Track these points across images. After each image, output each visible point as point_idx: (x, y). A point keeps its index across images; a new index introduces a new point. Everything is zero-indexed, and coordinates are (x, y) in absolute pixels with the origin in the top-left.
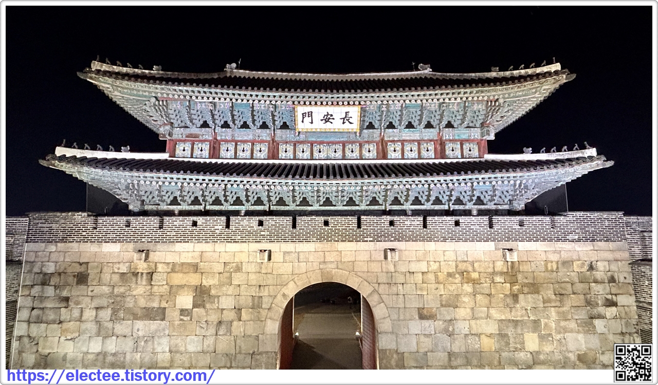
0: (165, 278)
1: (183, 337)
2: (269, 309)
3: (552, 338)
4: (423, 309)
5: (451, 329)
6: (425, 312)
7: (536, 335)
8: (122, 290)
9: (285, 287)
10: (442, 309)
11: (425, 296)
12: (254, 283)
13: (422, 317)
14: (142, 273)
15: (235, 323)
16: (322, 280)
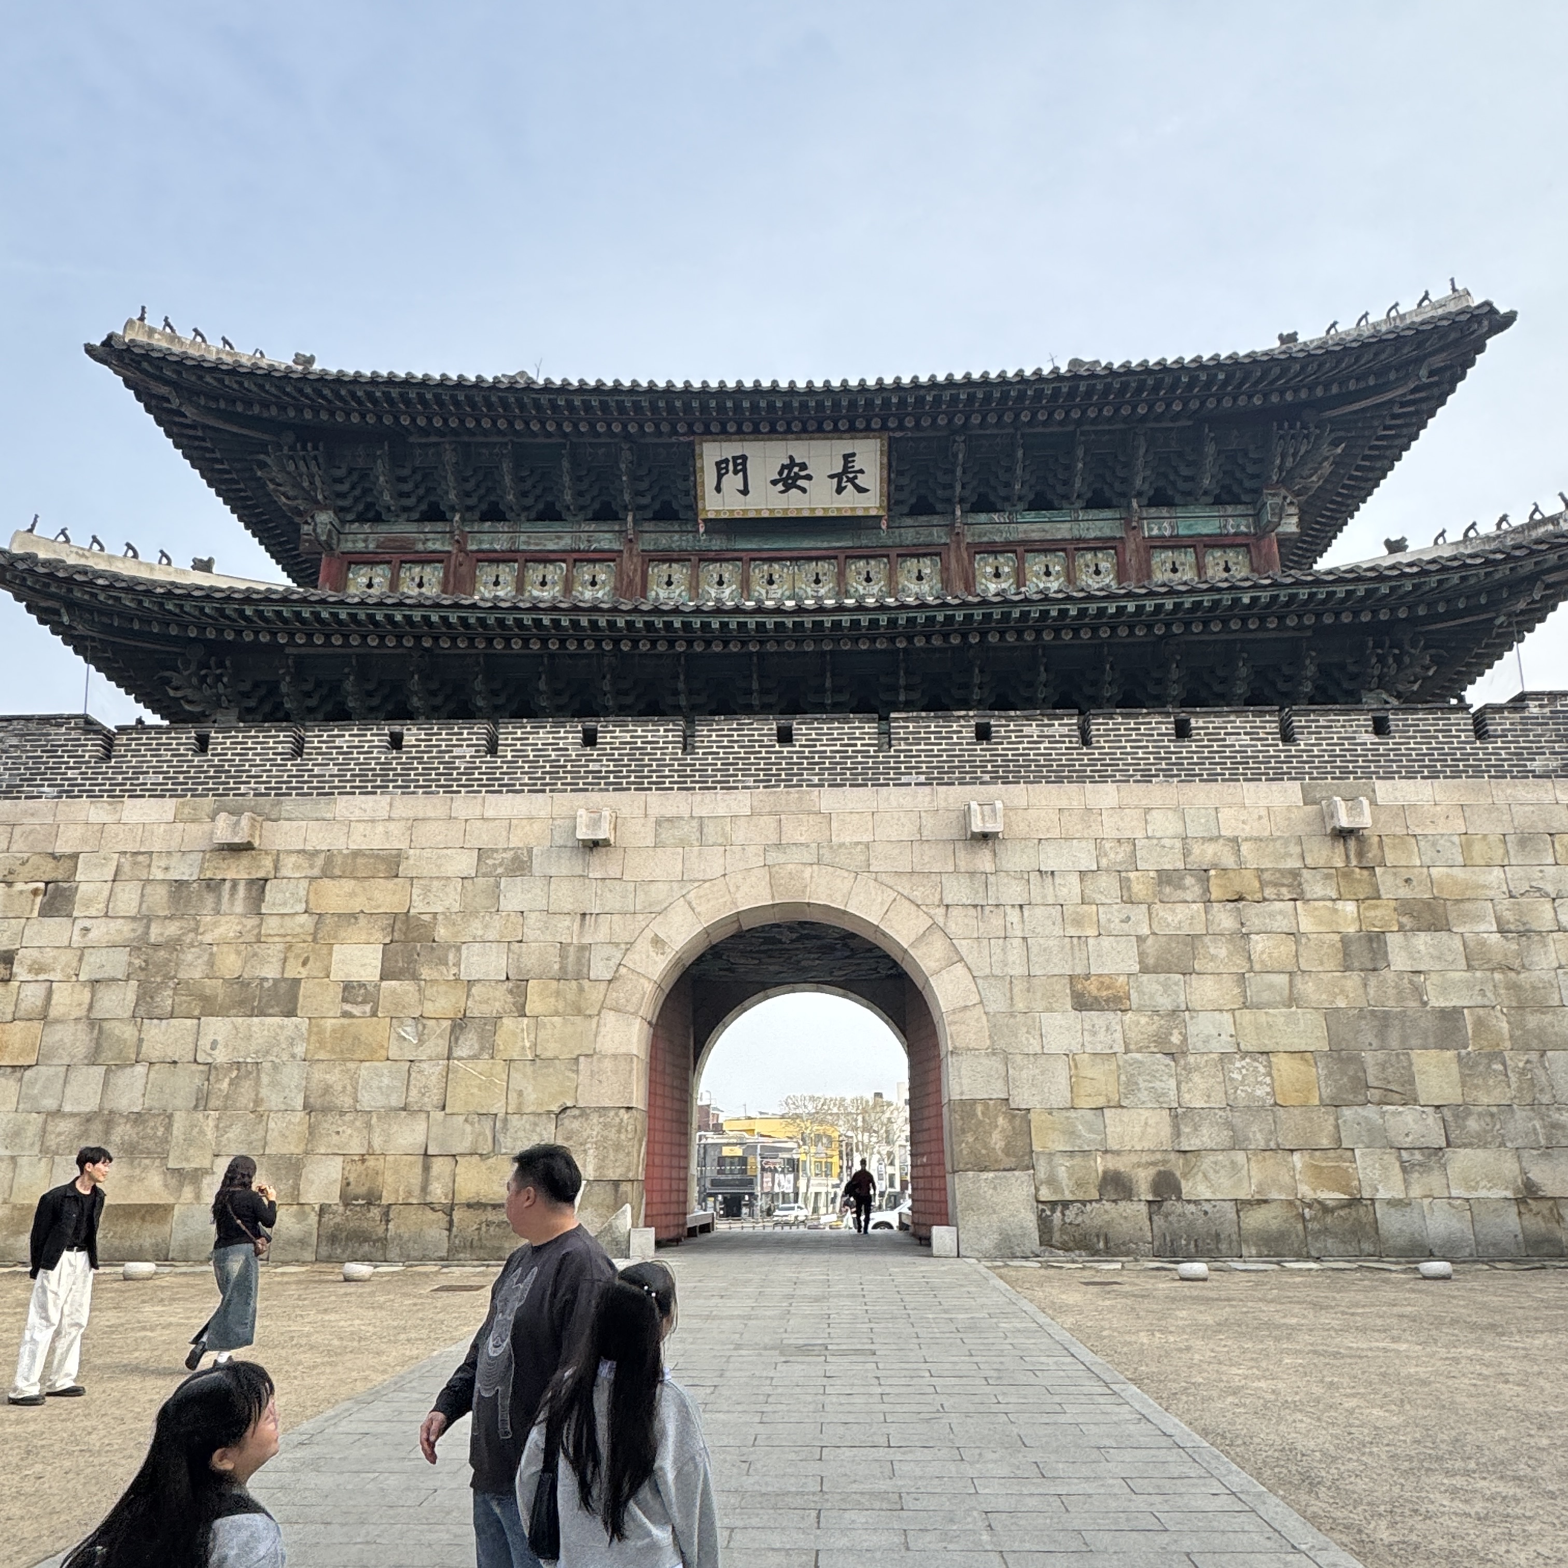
0: (303, 893)
1: (351, 1065)
2: (610, 981)
3: (1504, 1064)
4: (1087, 977)
5: (1176, 1039)
6: (1092, 987)
7: (1450, 1054)
8: (173, 929)
9: (660, 919)
10: (1145, 978)
11: (1091, 941)
12: (568, 907)
13: (1082, 1003)
14: (235, 883)
15: (508, 1023)
16: (773, 897)
